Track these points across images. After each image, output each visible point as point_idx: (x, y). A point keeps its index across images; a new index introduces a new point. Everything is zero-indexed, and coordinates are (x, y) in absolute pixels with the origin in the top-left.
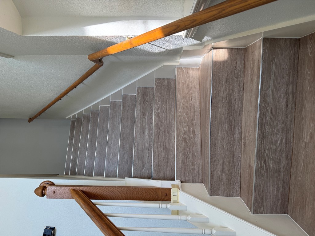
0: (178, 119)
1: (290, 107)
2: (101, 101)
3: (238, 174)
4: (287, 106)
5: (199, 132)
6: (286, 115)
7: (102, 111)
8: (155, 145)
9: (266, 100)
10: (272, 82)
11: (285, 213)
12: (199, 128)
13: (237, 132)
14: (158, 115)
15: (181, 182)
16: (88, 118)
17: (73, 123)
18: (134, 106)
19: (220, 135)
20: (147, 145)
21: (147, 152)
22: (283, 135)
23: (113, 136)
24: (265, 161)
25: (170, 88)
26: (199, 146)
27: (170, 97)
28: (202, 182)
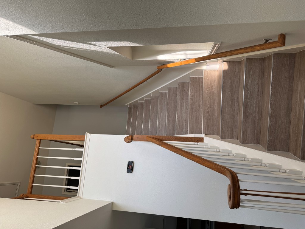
0: (204, 100)
1: (260, 90)
2: (152, 92)
3: (236, 127)
4: (258, 90)
5: (217, 108)
6: (258, 95)
7: (153, 99)
8: (190, 117)
9: (247, 88)
10: (250, 79)
11: (258, 144)
12: (217, 106)
13: (236, 105)
14: (192, 99)
15: (206, 134)
16: (142, 105)
17: (130, 109)
18: (176, 95)
19: (227, 107)
20: (184, 118)
21: (185, 122)
22: (256, 105)
23: (161, 114)
24: (247, 117)
25: (199, 83)
26: (217, 116)
27: (199, 88)
28: (218, 135)
